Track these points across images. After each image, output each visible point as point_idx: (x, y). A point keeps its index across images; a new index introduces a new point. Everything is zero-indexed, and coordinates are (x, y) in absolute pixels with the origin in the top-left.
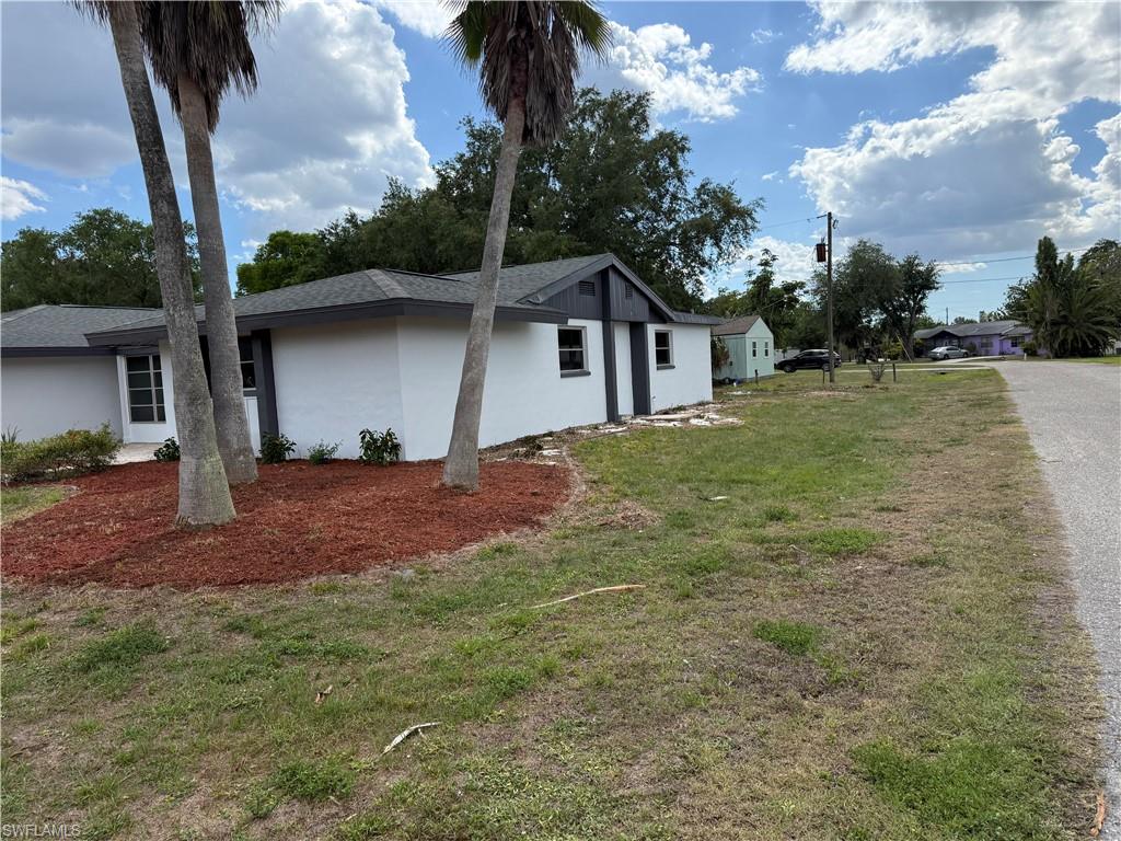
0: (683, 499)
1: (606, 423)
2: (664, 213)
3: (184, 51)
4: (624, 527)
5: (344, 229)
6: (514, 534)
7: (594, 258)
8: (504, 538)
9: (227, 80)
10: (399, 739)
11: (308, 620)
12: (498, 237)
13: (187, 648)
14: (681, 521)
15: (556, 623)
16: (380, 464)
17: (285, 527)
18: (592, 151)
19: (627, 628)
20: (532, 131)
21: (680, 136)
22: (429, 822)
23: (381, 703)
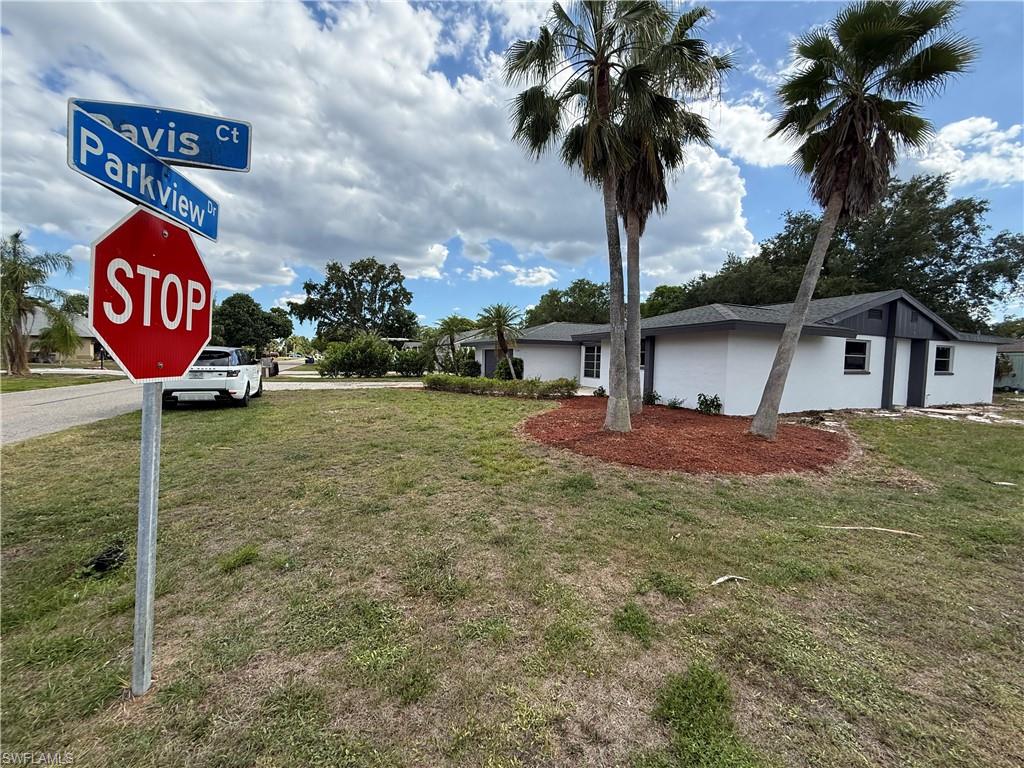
0: (961, 477)
1: (879, 409)
2: (954, 260)
3: (633, 198)
4: (899, 487)
5: (698, 283)
6: (802, 473)
7: (887, 293)
8: (793, 474)
9: (651, 209)
10: (721, 580)
11: (666, 493)
12: (812, 281)
13: (606, 491)
14: (960, 494)
15: (839, 542)
16: (709, 414)
17: (656, 440)
18: (887, 221)
19: (906, 564)
20: (848, 210)
21: (979, 201)
22: (743, 641)
23: (710, 554)
